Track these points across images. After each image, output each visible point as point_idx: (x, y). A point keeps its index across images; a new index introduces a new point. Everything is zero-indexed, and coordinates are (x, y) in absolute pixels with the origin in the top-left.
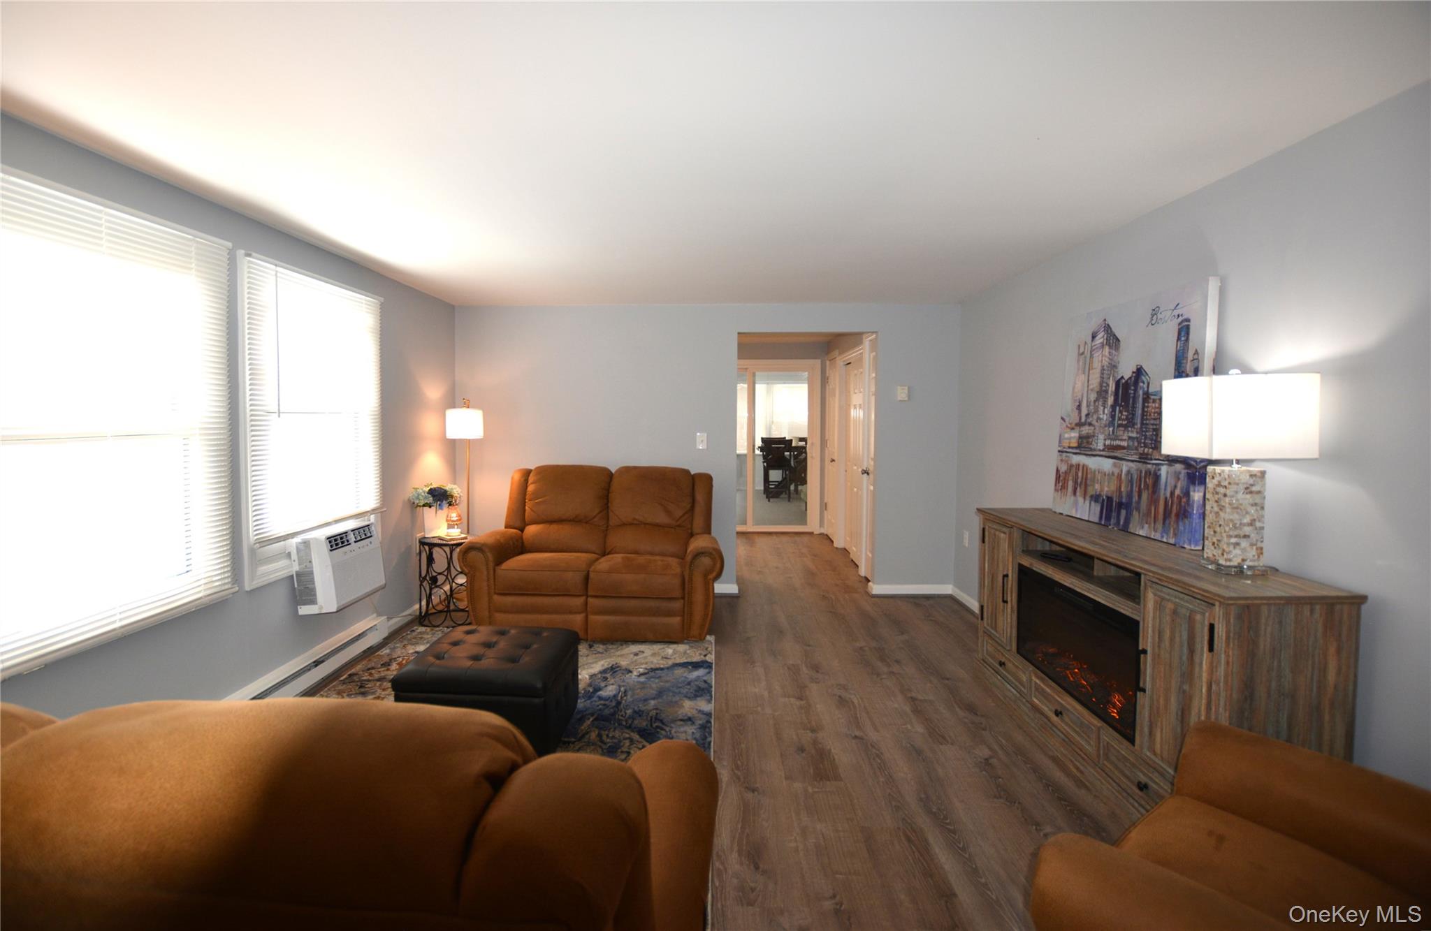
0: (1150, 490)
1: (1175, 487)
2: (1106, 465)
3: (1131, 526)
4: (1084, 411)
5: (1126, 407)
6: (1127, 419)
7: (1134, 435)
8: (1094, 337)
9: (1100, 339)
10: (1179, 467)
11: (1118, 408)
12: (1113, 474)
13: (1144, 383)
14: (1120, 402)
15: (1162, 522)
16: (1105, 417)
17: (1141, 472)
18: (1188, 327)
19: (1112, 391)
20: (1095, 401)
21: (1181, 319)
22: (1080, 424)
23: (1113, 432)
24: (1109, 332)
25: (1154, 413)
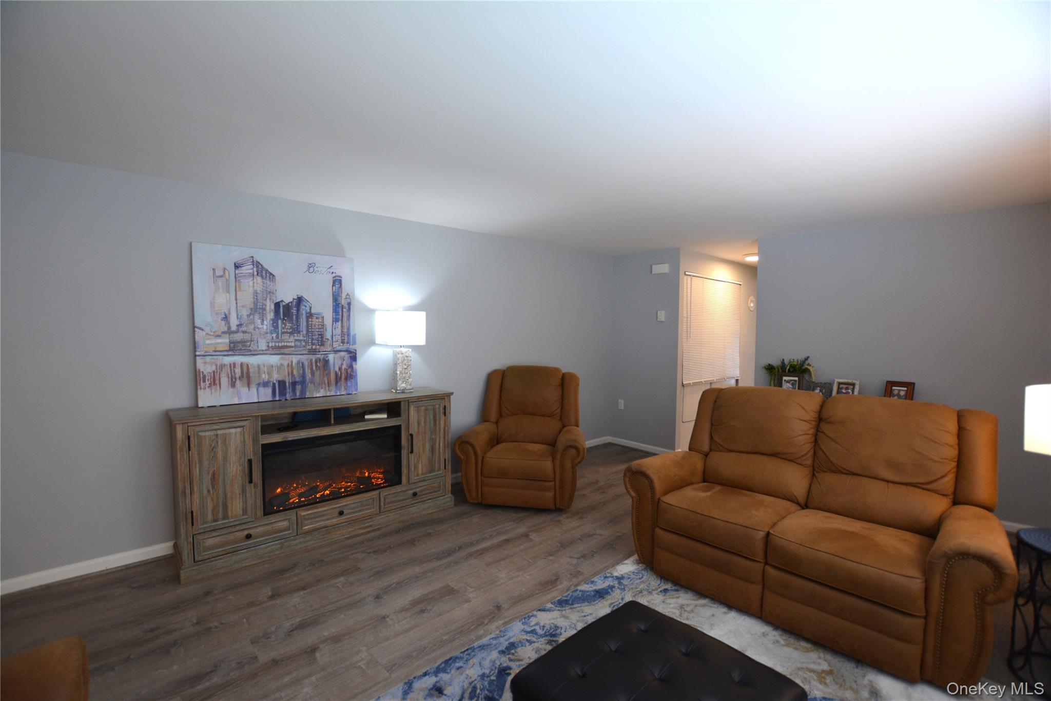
0: (322, 369)
1: (342, 364)
2: (274, 360)
3: (308, 393)
4: (234, 322)
5: (291, 320)
6: (291, 328)
7: (301, 338)
8: (237, 266)
9: (247, 269)
10: (342, 354)
11: (280, 322)
12: (282, 365)
13: (306, 307)
14: (282, 317)
15: (334, 385)
16: (265, 327)
17: (311, 360)
18: (340, 281)
19: (270, 309)
20: (248, 316)
21: (334, 275)
22: (229, 332)
23: (277, 336)
24: (260, 266)
25: (318, 325)
